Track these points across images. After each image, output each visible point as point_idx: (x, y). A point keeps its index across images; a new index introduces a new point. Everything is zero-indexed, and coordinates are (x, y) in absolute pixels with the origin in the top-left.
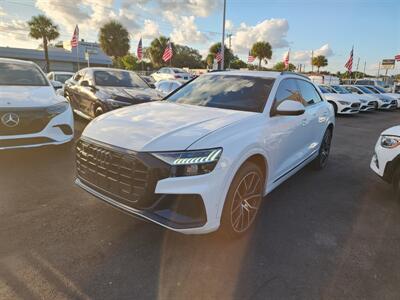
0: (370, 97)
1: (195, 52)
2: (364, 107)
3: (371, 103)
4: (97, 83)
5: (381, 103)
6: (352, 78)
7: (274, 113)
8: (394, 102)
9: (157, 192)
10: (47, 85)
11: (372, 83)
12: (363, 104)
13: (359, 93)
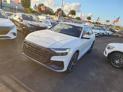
0: (102, 32)
1: (51, 10)
2: (101, 34)
3: (102, 33)
4: (23, 19)
6: (97, 24)
7: (82, 38)
8: (108, 33)
9: (51, 60)
10: (8, 18)
11: (103, 27)
12: (100, 33)
13: (100, 30)
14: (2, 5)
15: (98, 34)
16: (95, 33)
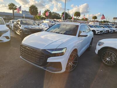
0: (107, 29)
1: (58, 14)
2: (104, 32)
3: (106, 31)
5: (110, 31)
7: (79, 36)
11: (109, 25)
13: (104, 28)
14: (14, 15)
15: (101, 31)
16: (97, 31)
